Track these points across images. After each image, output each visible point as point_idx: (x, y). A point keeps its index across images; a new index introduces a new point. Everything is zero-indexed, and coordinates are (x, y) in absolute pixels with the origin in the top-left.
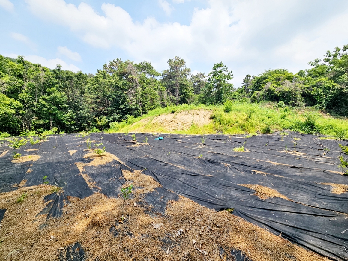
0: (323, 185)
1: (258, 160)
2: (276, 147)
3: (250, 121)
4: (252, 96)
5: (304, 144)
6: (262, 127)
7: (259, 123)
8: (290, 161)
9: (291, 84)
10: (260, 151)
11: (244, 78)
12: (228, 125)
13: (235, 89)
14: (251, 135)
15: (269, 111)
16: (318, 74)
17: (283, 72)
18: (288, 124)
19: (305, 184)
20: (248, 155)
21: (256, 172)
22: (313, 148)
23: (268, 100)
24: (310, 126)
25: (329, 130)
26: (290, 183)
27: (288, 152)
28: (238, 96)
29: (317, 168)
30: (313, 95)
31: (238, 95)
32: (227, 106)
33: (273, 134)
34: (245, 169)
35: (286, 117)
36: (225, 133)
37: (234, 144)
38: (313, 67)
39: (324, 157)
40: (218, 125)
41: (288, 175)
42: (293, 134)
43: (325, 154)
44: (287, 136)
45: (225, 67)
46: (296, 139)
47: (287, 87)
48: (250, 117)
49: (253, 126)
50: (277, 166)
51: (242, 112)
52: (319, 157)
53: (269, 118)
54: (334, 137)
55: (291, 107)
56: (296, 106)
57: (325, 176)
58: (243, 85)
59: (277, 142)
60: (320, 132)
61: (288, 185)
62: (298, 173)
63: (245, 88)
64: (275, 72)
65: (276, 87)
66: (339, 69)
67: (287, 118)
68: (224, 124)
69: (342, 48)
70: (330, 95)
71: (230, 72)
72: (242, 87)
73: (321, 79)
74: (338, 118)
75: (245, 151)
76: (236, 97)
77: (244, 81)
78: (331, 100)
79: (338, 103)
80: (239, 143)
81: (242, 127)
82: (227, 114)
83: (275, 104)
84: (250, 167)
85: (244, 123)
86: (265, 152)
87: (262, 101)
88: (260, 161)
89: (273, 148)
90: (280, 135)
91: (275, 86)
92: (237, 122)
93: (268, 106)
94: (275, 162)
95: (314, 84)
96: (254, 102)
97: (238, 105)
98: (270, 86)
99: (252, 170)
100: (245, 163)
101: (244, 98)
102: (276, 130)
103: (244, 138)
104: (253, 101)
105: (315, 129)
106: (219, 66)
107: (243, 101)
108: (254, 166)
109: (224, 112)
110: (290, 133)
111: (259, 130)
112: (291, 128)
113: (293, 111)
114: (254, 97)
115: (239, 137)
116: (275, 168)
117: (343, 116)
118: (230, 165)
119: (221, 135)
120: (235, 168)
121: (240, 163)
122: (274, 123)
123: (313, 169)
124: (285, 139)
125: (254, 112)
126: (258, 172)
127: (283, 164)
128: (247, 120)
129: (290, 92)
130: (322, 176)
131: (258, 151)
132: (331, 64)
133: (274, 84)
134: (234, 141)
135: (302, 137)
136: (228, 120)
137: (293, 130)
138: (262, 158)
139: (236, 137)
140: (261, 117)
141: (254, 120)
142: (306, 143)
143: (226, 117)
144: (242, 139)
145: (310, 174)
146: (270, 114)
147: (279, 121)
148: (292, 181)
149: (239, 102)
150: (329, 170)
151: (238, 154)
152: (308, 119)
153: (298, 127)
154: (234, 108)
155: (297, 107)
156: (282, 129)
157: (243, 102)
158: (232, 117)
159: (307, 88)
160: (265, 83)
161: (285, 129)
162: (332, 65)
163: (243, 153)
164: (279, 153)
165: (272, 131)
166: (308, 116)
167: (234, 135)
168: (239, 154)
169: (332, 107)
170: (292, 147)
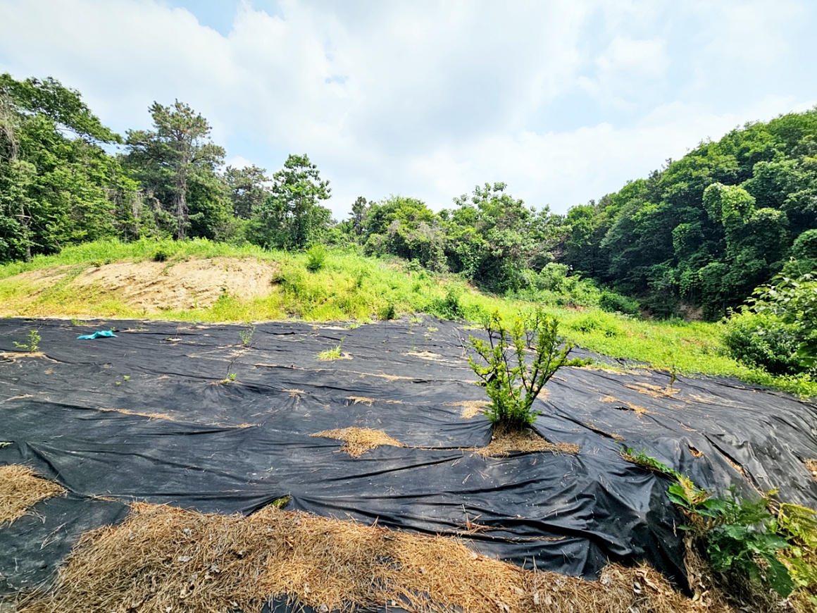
0: (453, 408)
1: (362, 376)
2: (399, 346)
3: (359, 294)
4: (367, 243)
5: (441, 338)
6: (381, 307)
7: (375, 299)
8: (417, 370)
9: (430, 230)
10: (370, 356)
11: (354, 204)
12: (315, 301)
13: (335, 222)
14: (360, 323)
15: (395, 276)
16: (464, 221)
17: (419, 205)
18: (423, 302)
19: (431, 409)
20: (345, 365)
21: (354, 400)
22: (452, 345)
23: (395, 255)
24: (452, 305)
25: (475, 314)
26: (409, 413)
27: (415, 354)
28: (341, 238)
29: (451, 377)
30: (458, 255)
31: (341, 236)
32: (313, 256)
33: (398, 321)
34: (333, 398)
35: (420, 289)
36: (307, 318)
37: (321, 343)
38: (459, 207)
39: (462, 359)
40: (292, 300)
41: (410, 398)
42: (429, 321)
43: (465, 353)
44: (420, 324)
45: (314, 167)
46: (431, 329)
47: (423, 234)
48: (359, 286)
49: (364, 304)
50: (395, 381)
51: (344, 272)
52: (457, 360)
53: (393, 288)
54: (478, 326)
55: (429, 271)
56: (436, 271)
57: (459, 391)
58: (351, 216)
59: (402, 336)
60: (464, 317)
61: (404, 416)
62: (424, 390)
63: (354, 223)
64: (407, 202)
65: (408, 232)
66: (489, 218)
67: (422, 292)
68: (305, 297)
69: (493, 186)
70: (478, 258)
71: (325, 182)
72: (348, 221)
73: (468, 229)
74: (487, 295)
75: (342, 358)
76: (337, 240)
77: (354, 209)
78: (479, 265)
79: (486, 271)
80: (333, 340)
81: (344, 306)
82: (312, 275)
83: (405, 263)
84: (345, 392)
85: (347, 296)
86: (378, 356)
87: (385, 255)
88: (367, 377)
89: (394, 348)
90: (410, 322)
91: (406, 229)
92: (334, 295)
93: (394, 265)
94: (392, 375)
95: (460, 236)
96: (370, 256)
97: (337, 258)
98: (397, 226)
99: (347, 398)
100: (336, 383)
101: (352, 244)
102: (404, 313)
103: (345, 329)
104: (368, 254)
105: (458, 313)
106: (301, 162)
107: (350, 250)
108: (354, 388)
109: (306, 270)
110: (424, 317)
111: (376, 313)
112: (426, 310)
113: (432, 279)
114: (371, 245)
115: (335, 328)
116: (391, 388)
117: (492, 292)
118: (302, 392)
119: (296, 324)
120: (314, 398)
121: (327, 385)
122: (402, 299)
123: (445, 381)
124: (416, 330)
125: (368, 275)
126: (358, 399)
127: (404, 378)
128: (353, 290)
129: (429, 244)
130: (455, 391)
131: (367, 356)
132: (480, 207)
133: (405, 225)
134: (324, 337)
135: (441, 325)
136: (315, 288)
137: (428, 314)
138: (371, 369)
139: (330, 328)
140: (381, 287)
141: (366, 291)
142: (444, 336)
143: (311, 281)
144: (340, 333)
145: (439, 390)
146: (395, 282)
147: (409, 296)
148: (411, 408)
149: (341, 251)
150: (466, 379)
151: (326, 366)
152: (449, 294)
153: (436, 307)
154: (329, 264)
155: (437, 272)
156: (413, 311)
157: (349, 253)
158: (323, 283)
159: (452, 241)
160: (390, 221)
161: (417, 311)
162: (481, 211)
163: (336, 361)
164: (402, 356)
165: (397, 315)
166: (450, 289)
167: (326, 322)
168: (328, 365)
169: (480, 276)
170: (423, 344)
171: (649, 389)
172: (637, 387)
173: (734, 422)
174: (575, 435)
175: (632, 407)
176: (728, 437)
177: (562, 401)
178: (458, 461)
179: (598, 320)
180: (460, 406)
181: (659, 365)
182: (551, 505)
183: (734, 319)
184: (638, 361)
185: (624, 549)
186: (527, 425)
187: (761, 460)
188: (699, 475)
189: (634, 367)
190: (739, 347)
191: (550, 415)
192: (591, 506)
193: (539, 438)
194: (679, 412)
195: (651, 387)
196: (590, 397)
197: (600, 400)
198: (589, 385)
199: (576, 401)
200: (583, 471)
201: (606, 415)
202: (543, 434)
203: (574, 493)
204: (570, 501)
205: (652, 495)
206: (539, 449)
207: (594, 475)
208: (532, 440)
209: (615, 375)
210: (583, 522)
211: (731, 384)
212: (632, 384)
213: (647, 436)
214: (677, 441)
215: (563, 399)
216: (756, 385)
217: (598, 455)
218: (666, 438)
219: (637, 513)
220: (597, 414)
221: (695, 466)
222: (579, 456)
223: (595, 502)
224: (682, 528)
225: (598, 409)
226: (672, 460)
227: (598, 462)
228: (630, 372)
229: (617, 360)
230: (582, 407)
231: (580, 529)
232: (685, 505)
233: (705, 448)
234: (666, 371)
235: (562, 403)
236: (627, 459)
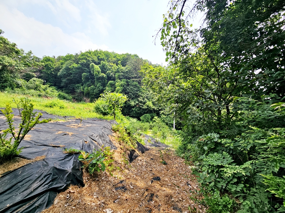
171: (74, 126)
172: (70, 126)
173: (95, 130)
174: (44, 151)
175: (68, 133)
176: (94, 135)
177: (38, 138)
179: (57, 103)
181: (78, 117)
182: (30, 188)
184: (71, 117)
185: (63, 186)
186: (16, 156)
187: (101, 138)
188: (87, 149)
189: (70, 119)
190: (98, 109)
191: (31, 146)
192: (50, 178)
193: (23, 159)
194: (82, 131)
195: (75, 125)
196: (52, 134)
197: (56, 134)
198: (52, 129)
199: (46, 136)
200: (47, 165)
201: (58, 139)
202: (26, 156)
203: (42, 176)
204: (40, 181)
205: (74, 161)
206: (23, 165)
207: (51, 165)
208: (19, 162)
209: (63, 123)
210: (47, 186)
211: (95, 120)
212: (69, 125)
213: (72, 142)
214: (81, 141)
215: (39, 137)
216: (101, 119)
217: (54, 156)
218: (78, 141)
219: (68, 170)
220: (54, 139)
221: (86, 146)
222: (45, 160)
223: (52, 175)
224: (82, 167)
225: (55, 137)
226: (80, 147)
227: (54, 159)
228: (68, 121)
229: (64, 117)
230: (48, 138)
231: (45, 190)
232: (83, 160)
233: (89, 140)
234: (80, 119)
235: (38, 139)
236: (65, 153)
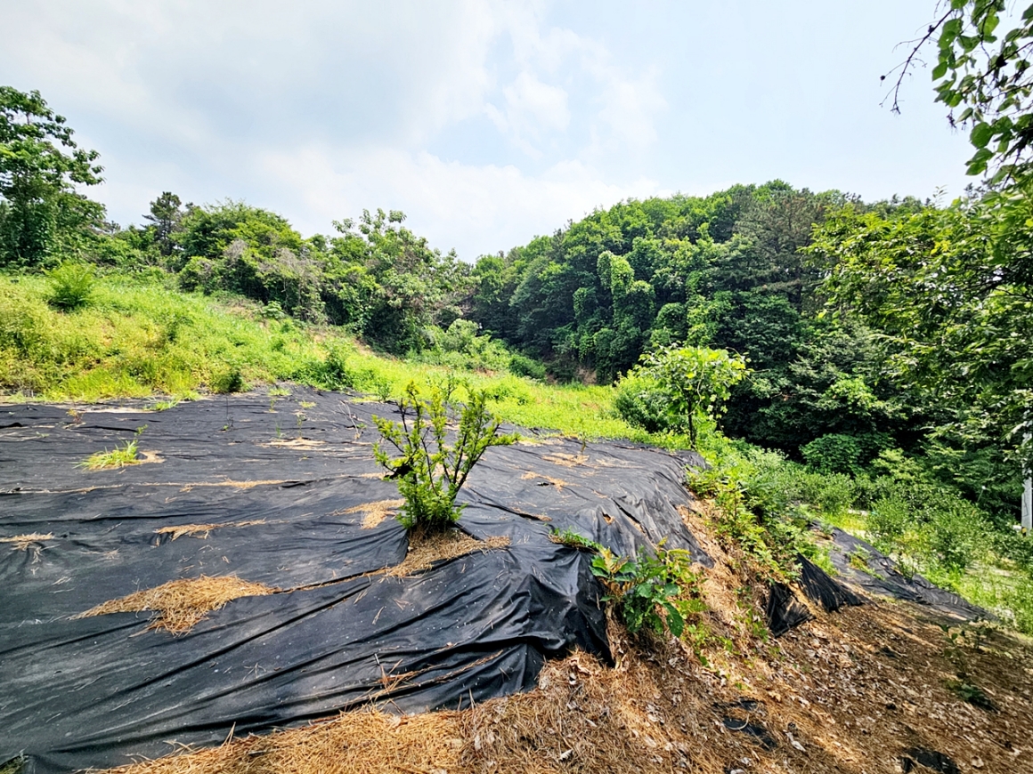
0: (350, 516)
1: (187, 488)
2: (254, 432)
3: (172, 352)
4: (184, 270)
5: (321, 417)
6: (216, 373)
7: (205, 360)
8: (286, 467)
9: (297, 261)
10: (201, 453)
11: (155, 201)
12: (72, 364)
13: (114, 227)
14: (175, 399)
15: (241, 326)
16: (350, 256)
17: (279, 223)
18: (289, 366)
19: (315, 524)
20: (149, 473)
21: (173, 533)
22: (339, 426)
23: (238, 293)
24: (335, 370)
25: (369, 381)
26: (278, 537)
27: (283, 443)
28: (129, 257)
29: (342, 472)
30: (341, 301)
31: (127, 253)
32: (61, 281)
33: (249, 394)
34: (126, 535)
35: (284, 347)
36: (54, 394)
37: (90, 439)
38: (342, 236)
39: (356, 445)
40: (10, 361)
41: (278, 513)
42: (300, 393)
43: (359, 436)
44: (286, 398)
45: (58, 119)
46: (305, 405)
47: (287, 266)
48: (171, 339)
49: (183, 369)
50: (250, 490)
51: (139, 316)
52: (348, 447)
53: (238, 345)
54: (374, 398)
55: (297, 320)
56: (308, 321)
57: (355, 492)
58: (149, 222)
59: (257, 417)
60: (354, 386)
61: (271, 543)
62: (301, 498)
63: (156, 233)
64: (258, 215)
65: (260, 261)
66: (383, 256)
67: (287, 350)
68: (46, 356)
69: (388, 215)
70: (370, 307)
71: (87, 152)
72: (144, 229)
73: (355, 267)
74: (382, 356)
75: (141, 462)
76: (118, 258)
77: (155, 210)
78: (372, 317)
80: (118, 433)
81: (140, 371)
82: (62, 318)
83: (258, 307)
84: (150, 521)
85: (146, 356)
86: (215, 452)
87: (220, 292)
88: (196, 489)
89: (244, 437)
90: (269, 395)
91: (257, 255)
92: (116, 353)
93: (238, 309)
94: (244, 480)
95: (344, 275)
96: (192, 291)
97: (121, 289)
98: (241, 249)
99: (157, 531)
100: (131, 508)
101: (154, 269)
102: (259, 382)
103: (145, 410)
104: (188, 287)
105: (344, 380)
107: (149, 278)
108: (170, 511)
109: (46, 307)
110: (294, 389)
111: (207, 382)
112: (296, 376)
113: (303, 332)
114: (192, 274)
115: (122, 410)
116: (244, 502)
117: (390, 352)
118: (48, 537)
119: (26, 407)
120: (77, 544)
121: (109, 515)
122: (253, 361)
123: (334, 480)
124: (280, 406)
125: (189, 322)
126: (180, 531)
127: (265, 482)
128: (160, 346)
129: (296, 282)
130: (350, 492)
131: (193, 454)
132: (371, 239)
133: (254, 249)
134: (97, 427)
135: (321, 398)
136: (71, 340)
137: (299, 382)
138: (203, 476)
139: (112, 410)
140: (213, 342)
141: (187, 348)
142: (326, 414)
143: (60, 328)
144: (134, 418)
145: (326, 493)
146: (241, 334)
147: (267, 357)
148: (282, 528)
149: (129, 278)
150: (364, 472)
151: (105, 480)
152: (331, 355)
153: (311, 373)
154: (104, 299)
155: (310, 323)
156: (274, 379)
157: (147, 283)
158: (91, 332)
159: (331, 280)
160: (229, 239)
161: (281, 378)
162: (372, 244)
163: (128, 469)
164: (261, 449)
165: (246, 384)
166: (331, 348)
167: (101, 401)
168: (109, 478)
169: (373, 331)
170: (294, 428)
171: (564, 459)
172: (553, 459)
173: (631, 482)
174: (504, 524)
175: (552, 481)
176: (629, 498)
177: (484, 485)
178: (365, 593)
179: (510, 387)
180: (360, 512)
181: (568, 433)
182: (486, 617)
183: (622, 382)
184: (551, 430)
185: (558, 641)
186: (451, 524)
187: (651, 513)
188: (612, 541)
189: (547, 436)
190: (626, 409)
191: (473, 504)
192: (526, 605)
193: (466, 537)
194: (590, 479)
195: (566, 456)
196: (512, 476)
197: (522, 478)
198: (509, 462)
199: (498, 483)
200: (515, 566)
201: (530, 494)
202: (470, 530)
203: (509, 595)
204: (505, 606)
205: (579, 574)
206: (468, 551)
207: (526, 570)
208: (458, 541)
209: (532, 447)
210: (519, 626)
211: (624, 445)
212: (548, 455)
213: (569, 511)
214: (594, 512)
215: (485, 482)
216: (641, 444)
217: (529, 543)
218: (585, 510)
219: (568, 597)
220: (521, 494)
221: (609, 532)
222: (510, 550)
223: (529, 600)
224: (603, 600)
225: (521, 489)
226: (592, 531)
227: (529, 551)
228: (545, 442)
229: (531, 429)
230: (506, 489)
231: (516, 635)
232: (605, 576)
233: (615, 513)
234: (575, 438)
235: (484, 488)
236: (555, 541)
